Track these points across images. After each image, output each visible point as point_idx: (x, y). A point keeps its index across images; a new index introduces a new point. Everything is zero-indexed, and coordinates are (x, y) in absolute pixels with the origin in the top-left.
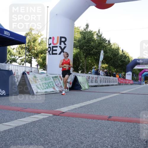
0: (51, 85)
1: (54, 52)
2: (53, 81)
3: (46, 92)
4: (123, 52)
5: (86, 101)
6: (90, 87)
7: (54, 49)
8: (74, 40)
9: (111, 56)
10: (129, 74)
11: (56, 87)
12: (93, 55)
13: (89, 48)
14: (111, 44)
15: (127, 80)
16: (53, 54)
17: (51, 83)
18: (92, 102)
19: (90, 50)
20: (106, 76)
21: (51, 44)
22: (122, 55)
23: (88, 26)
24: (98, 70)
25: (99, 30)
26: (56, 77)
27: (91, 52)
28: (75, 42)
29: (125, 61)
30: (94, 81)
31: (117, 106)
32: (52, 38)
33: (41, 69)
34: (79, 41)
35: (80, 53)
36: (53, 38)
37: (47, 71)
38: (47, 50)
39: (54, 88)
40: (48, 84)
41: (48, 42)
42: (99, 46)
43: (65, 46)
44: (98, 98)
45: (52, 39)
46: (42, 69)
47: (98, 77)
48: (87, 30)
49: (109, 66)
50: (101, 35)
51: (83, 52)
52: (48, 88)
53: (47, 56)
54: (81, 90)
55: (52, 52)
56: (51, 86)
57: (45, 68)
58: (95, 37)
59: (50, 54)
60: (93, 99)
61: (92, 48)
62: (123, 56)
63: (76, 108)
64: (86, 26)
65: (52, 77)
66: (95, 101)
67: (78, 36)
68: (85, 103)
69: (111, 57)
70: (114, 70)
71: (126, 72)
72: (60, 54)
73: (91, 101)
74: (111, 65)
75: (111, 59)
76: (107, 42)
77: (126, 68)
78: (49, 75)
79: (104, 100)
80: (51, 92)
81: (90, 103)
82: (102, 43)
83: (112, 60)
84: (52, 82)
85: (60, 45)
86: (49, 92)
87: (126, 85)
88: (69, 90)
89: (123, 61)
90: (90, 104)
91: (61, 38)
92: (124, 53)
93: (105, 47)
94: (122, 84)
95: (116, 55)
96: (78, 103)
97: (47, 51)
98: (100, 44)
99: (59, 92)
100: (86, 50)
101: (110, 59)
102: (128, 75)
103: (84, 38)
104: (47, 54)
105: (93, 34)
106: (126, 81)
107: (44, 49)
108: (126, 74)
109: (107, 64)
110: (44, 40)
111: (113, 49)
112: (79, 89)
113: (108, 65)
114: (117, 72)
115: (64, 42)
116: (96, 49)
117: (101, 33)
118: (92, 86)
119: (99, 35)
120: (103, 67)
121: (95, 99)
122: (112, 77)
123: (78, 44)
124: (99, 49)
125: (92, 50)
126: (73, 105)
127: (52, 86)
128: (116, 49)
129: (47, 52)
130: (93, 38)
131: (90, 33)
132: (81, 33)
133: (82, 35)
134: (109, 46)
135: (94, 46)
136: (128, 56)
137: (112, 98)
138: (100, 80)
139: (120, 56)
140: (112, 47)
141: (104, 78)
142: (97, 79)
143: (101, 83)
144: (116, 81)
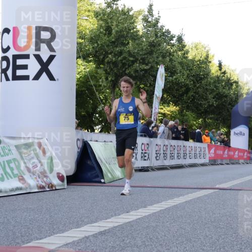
0: (12, 169)
1: (19, 73)
2: (18, 157)
4: (220, 69)
5: (115, 215)
7: (20, 62)
8: (76, 35)
10: (241, 134)
11: (27, 177)
13: (121, 60)
14: (184, 46)
15: (235, 149)
16: (15, 78)
17: (12, 165)
18: (135, 218)
19: (124, 64)
20: (174, 138)
21: (8, 48)
22: (218, 77)
24: (150, 123)
25: (151, 6)
26: (28, 146)
28: (80, 41)
29: (226, 96)
31: (209, 228)
32: (12, 29)
34: (92, 40)
35: (97, 73)
36: (16, 31)
39: (22, 179)
40: (4, 169)
42: (151, 53)
43: (53, 54)
44: (151, 204)
47: (151, 142)
48: (115, 6)
49: (181, 112)
50: (157, 21)
51: (106, 70)
52: (3, 180)
54: (101, 182)
55: (14, 73)
56: (13, 173)
58: (140, 27)
59: (7, 79)
60: (137, 208)
61: (131, 59)
62: (223, 81)
63: (87, 238)
65: (17, 147)
66: (144, 215)
67: (90, 25)
69: (186, 85)
70: (196, 123)
71: (230, 127)
73: (131, 213)
74: (188, 108)
75: (188, 90)
76: (174, 41)
77: (230, 115)
78: (7, 140)
79: (168, 209)
80: (12, 190)
81: (128, 221)
82: (159, 45)
83: (191, 94)
84: (14, 160)
85: (37, 53)
86: (6, 192)
87: (233, 164)
88: (68, 183)
89: (219, 96)
90: (130, 224)
91: (39, 29)
93: (170, 54)
94: (219, 162)
95: (201, 79)
96: (92, 222)
99: (37, 190)
100: (115, 64)
101: (184, 89)
102: (237, 134)
103: (108, 30)
105: (132, 17)
106: (232, 153)
108: (232, 131)
109: (176, 104)
111: (193, 61)
112: (97, 179)
113: (178, 108)
114: (205, 126)
115: (49, 43)
116: (143, 61)
117: (156, 16)
119: (150, 20)
120: (164, 115)
121: (142, 207)
122: (191, 143)
123: (89, 47)
124: (151, 60)
125: (129, 66)
126: (78, 226)
127: (16, 172)
128: (201, 62)
130: (134, 28)
131: (125, 13)
132: (97, 14)
133: (101, 22)
134: (180, 53)
135: (138, 53)
136: (236, 79)
137: (193, 204)
138: (155, 152)
139: (212, 81)
140: (190, 56)
141: (167, 146)
142: (148, 148)
143: (158, 160)
144: (202, 153)
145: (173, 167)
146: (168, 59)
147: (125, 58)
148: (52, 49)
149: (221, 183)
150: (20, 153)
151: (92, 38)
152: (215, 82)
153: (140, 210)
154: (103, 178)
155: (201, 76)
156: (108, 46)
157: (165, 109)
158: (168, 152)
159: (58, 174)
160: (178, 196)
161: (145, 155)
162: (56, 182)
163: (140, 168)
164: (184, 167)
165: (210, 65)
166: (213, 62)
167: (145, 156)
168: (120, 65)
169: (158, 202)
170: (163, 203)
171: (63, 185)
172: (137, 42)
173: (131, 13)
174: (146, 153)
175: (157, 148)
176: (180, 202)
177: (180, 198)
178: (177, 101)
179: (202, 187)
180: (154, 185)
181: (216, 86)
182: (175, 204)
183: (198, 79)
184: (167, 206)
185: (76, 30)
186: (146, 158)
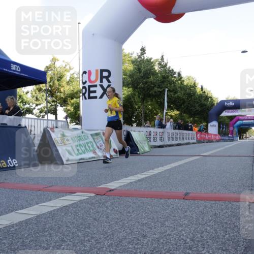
0: (89, 147)
1: (92, 95)
2: (92, 140)
3: (81, 159)
4: (202, 90)
5: (146, 171)
6: (151, 148)
7: (92, 89)
8: (122, 74)
9: (184, 97)
10: (214, 126)
11: (97, 151)
12: (154, 96)
13: (147, 87)
14: (181, 78)
15: (211, 134)
16: (90, 98)
17: (89, 145)
18: (157, 172)
19: (148, 89)
21: (86, 82)
22: (201, 95)
23: (144, 51)
25: (162, 56)
26: (97, 134)
27: (150, 93)
28: (124, 76)
29: (205, 105)
30: (158, 139)
32: (87, 72)
33: (73, 123)
34: (131, 76)
35: (134, 94)
36: (90, 73)
37: (81, 125)
38: (80, 91)
39: (95, 152)
40: (85, 147)
41: (81, 79)
42: (163, 82)
43: (109, 84)
44: (166, 165)
45: (87, 74)
46: (75, 124)
47: (165, 131)
48: (143, 57)
49: (181, 114)
50: (166, 65)
51: (138, 92)
52: (84, 153)
53: (82, 101)
54: (137, 154)
55: (89, 95)
57: (79, 120)
58: (157, 68)
59: (85, 98)
60: (158, 167)
61: (152, 86)
62: (203, 97)
63: (131, 183)
64: (141, 50)
65: (92, 135)
66: (162, 170)
67: (130, 67)
68: (145, 173)
69: (183, 99)
70: (189, 120)
71: (208, 123)
72: (101, 97)
73: (155, 170)
74: (184, 112)
75: (184, 102)
76: (176, 75)
77: (208, 116)
78: (86, 132)
79: (175, 167)
80: (90, 158)
82: (168, 78)
83: (186, 104)
84: (91, 142)
85: (101, 84)
86: (87, 159)
87: (210, 142)
88: (120, 154)
89: (202, 105)
90: (155, 175)
91: (102, 71)
92: (204, 92)
93: (174, 82)
94: (202, 141)
95: (192, 96)
97: (81, 93)
98: (165, 78)
100: (143, 88)
101: (182, 101)
102: (212, 126)
103: (139, 70)
104: (81, 98)
105: (152, 63)
106: (210, 136)
107: (75, 91)
108: (209, 125)
109: (178, 110)
110: (75, 76)
111: (187, 86)
112: (135, 152)
113: (179, 112)
114: (194, 122)
115: (107, 78)
116: (159, 87)
117: (165, 61)
118: (155, 147)
119: (162, 64)
121: (161, 166)
122: (186, 132)
123: (129, 80)
124: (163, 86)
125: (151, 89)
127: (91, 148)
128: (191, 87)
129: (81, 95)
130: (153, 69)
131: (149, 61)
132: (133, 62)
133: (135, 66)
134: (179, 82)
135: (156, 82)
136: (210, 96)
138: (167, 137)
139: (198, 97)
140: (185, 83)
141: (174, 133)
142: (163, 134)
143: (169, 141)
144: (193, 137)
145: (177, 145)
146: (173, 85)
147: (149, 85)
148: (109, 81)
149: (203, 153)
150: (94, 139)
151: (130, 75)
153: (160, 168)
154: (139, 151)
155: (191, 94)
156: (139, 79)
157: (172, 113)
158: (174, 137)
159: (114, 149)
160: (181, 160)
162: (113, 153)
163: (159, 146)
164: (183, 145)
165: (197, 88)
166: (198, 86)
168: (146, 89)
169: (170, 164)
171: (117, 155)
172: (155, 76)
173: (152, 61)
174: (162, 137)
175: (168, 135)
178: (179, 108)
181: (200, 100)
182: (179, 164)
183: (190, 96)
185: (122, 71)
186: (162, 140)
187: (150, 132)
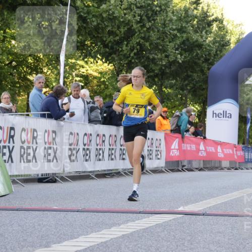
6: (14, 182)
9: (129, 17)
10: (225, 115)
29: (200, 46)
69: (127, 23)
71: (205, 104)
75: (130, 33)
83: (135, 40)
87: (210, 169)
89: (189, 46)
95: (155, 13)
102: (218, 115)
108: (210, 110)
109: (107, 58)
113: (111, 67)
120: (86, 78)
136: (218, 14)
137: (136, 241)
138: (68, 147)
139: (175, 18)
141: (91, 135)
142: (54, 139)
143: (73, 161)
144: (154, 149)
145: (103, 175)
149: (187, 203)
152: (180, 19)
155: (154, 8)
157: (88, 68)
158: (93, 148)
160: (110, 226)
161: (50, 151)
163: (40, 176)
164: (121, 175)
167: (50, 155)
169: (72, 237)
170: (81, 239)
174: (50, 148)
176: (112, 237)
177: (113, 229)
178: (110, 54)
179: (153, 210)
180: (65, 207)
182: (104, 240)
183: (150, 13)
184: (88, 245)
186: (51, 158)
187: (12, 128)
